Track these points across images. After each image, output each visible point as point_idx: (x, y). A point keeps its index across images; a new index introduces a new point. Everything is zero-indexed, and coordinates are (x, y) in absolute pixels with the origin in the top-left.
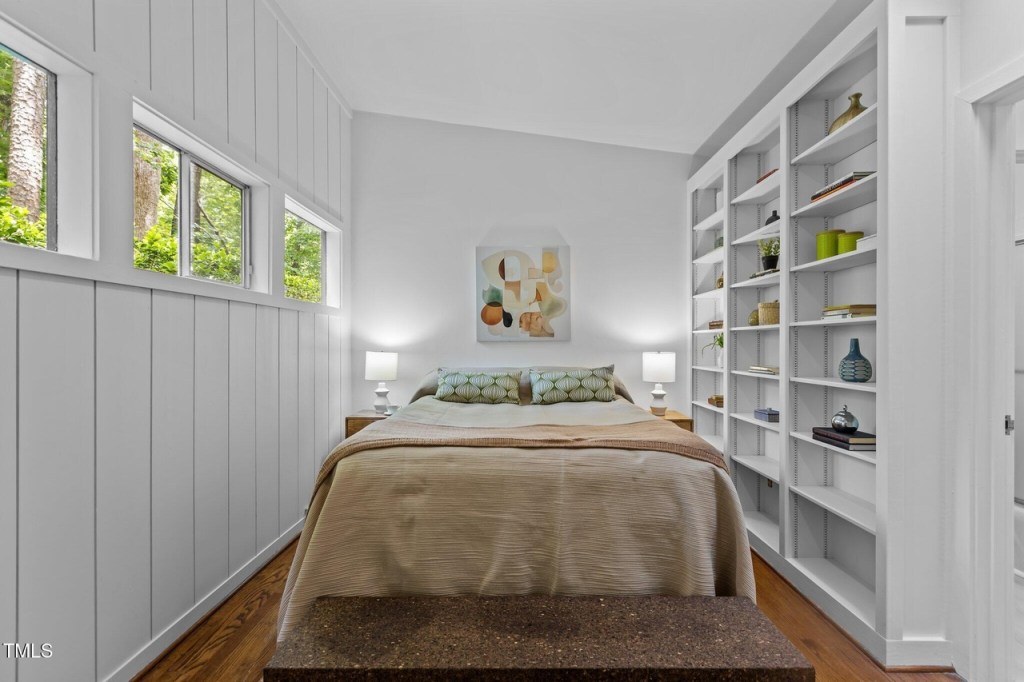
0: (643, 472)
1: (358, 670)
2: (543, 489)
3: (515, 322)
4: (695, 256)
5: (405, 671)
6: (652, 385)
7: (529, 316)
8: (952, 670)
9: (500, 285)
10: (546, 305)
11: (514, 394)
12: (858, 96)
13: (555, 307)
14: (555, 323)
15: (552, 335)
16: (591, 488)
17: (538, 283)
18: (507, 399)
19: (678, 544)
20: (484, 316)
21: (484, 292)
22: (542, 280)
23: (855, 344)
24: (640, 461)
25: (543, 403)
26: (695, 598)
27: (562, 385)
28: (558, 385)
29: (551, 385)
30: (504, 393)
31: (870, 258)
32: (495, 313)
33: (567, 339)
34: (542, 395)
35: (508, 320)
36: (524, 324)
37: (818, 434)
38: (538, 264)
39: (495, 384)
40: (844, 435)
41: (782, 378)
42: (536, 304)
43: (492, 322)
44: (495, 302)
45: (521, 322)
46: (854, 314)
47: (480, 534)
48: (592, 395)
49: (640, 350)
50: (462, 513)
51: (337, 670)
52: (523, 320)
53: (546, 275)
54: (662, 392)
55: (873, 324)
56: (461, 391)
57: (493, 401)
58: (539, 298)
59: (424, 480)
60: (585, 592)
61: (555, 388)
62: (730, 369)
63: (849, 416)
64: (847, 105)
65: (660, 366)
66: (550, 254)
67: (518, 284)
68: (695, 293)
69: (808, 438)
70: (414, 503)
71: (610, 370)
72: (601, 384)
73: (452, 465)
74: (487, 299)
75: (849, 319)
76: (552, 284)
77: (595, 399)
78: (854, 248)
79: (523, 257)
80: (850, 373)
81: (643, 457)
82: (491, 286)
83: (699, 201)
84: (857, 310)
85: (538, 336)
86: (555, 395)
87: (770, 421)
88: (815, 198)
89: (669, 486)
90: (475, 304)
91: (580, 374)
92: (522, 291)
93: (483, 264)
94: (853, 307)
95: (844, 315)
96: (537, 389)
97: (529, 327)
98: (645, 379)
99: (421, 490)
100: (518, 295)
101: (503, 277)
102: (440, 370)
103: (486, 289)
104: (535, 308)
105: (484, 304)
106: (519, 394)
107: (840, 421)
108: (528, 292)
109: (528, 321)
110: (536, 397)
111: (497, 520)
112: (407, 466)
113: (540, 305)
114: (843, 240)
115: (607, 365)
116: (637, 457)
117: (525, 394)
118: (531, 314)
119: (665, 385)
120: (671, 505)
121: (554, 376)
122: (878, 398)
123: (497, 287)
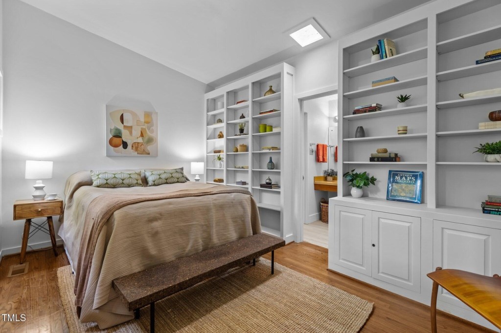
0: (234, 200)
1: (171, 286)
2: (206, 210)
3: (129, 147)
4: (208, 125)
5: (189, 280)
6: (195, 175)
7: (137, 144)
8: (294, 242)
9: (120, 126)
10: (146, 138)
11: (140, 182)
12: (271, 86)
13: (150, 141)
14: (149, 148)
15: (149, 154)
16: (221, 207)
17: (142, 128)
18: (137, 184)
19: (244, 221)
20: (111, 142)
21: (111, 130)
22: (144, 127)
23: (271, 158)
24: (233, 196)
25: (154, 185)
26: (249, 237)
27: (164, 176)
28: (161, 176)
29: (158, 177)
30: (136, 182)
31: (279, 134)
32: (117, 141)
33: (156, 156)
34: (154, 182)
35: (125, 145)
36: (134, 148)
37: (262, 186)
38: (142, 119)
39: (130, 177)
40: (269, 185)
41: (250, 170)
42: (141, 138)
43: (116, 146)
44: (118, 135)
45: (132, 147)
46: (273, 150)
47: (184, 233)
48: (177, 180)
49: (189, 162)
50: (177, 225)
51: (163, 290)
52: (134, 146)
53: (146, 124)
54: (199, 178)
55: (280, 153)
56: (111, 182)
57: (129, 186)
58: (142, 135)
59: (161, 214)
60: (219, 244)
61: (160, 178)
62: (226, 168)
63: (270, 180)
64: (268, 89)
65: (198, 168)
66: (148, 115)
67: (131, 127)
68: (208, 139)
69: (259, 188)
70: (157, 224)
71: (182, 169)
72: (180, 175)
73: (171, 206)
74: (113, 133)
75: (271, 151)
76: (149, 129)
77: (178, 182)
78: (272, 131)
79: (133, 114)
80: (270, 167)
81: (233, 195)
82: (115, 127)
83: (209, 103)
84: (273, 148)
85: (142, 154)
86: (160, 181)
87: (243, 185)
88: (261, 113)
89: (241, 203)
90: (105, 136)
91: (171, 172)
92: (133, 131)
93: (110, 115)
94: (272, 147)
95: (270, 150)
96: (150, 179)
97: (137, 149)
98: (192, 173)
99: (160, 219)
100: (131, 133)
101: (123, 123)
102: (91, 171)
103: (113, 128)
104: (140, 140)
105: (111, 136)
106: (142, 182)
107: (268, 181)
108: (136, 132)
109: (136, 147)
110: (150, 183)
111: (189, 225)
112: (151, 209)
113: (143, 139)
114: (268, 128)
115: (181, 167)
116: (231, 195)
117: (145, 182)
118: (138, 143)
119: (200, 175)
120: (242, 209)
121: (159, 172)
122: (281, 173)
123: (119, 128)
